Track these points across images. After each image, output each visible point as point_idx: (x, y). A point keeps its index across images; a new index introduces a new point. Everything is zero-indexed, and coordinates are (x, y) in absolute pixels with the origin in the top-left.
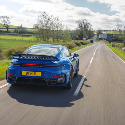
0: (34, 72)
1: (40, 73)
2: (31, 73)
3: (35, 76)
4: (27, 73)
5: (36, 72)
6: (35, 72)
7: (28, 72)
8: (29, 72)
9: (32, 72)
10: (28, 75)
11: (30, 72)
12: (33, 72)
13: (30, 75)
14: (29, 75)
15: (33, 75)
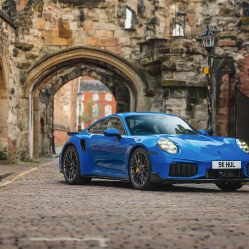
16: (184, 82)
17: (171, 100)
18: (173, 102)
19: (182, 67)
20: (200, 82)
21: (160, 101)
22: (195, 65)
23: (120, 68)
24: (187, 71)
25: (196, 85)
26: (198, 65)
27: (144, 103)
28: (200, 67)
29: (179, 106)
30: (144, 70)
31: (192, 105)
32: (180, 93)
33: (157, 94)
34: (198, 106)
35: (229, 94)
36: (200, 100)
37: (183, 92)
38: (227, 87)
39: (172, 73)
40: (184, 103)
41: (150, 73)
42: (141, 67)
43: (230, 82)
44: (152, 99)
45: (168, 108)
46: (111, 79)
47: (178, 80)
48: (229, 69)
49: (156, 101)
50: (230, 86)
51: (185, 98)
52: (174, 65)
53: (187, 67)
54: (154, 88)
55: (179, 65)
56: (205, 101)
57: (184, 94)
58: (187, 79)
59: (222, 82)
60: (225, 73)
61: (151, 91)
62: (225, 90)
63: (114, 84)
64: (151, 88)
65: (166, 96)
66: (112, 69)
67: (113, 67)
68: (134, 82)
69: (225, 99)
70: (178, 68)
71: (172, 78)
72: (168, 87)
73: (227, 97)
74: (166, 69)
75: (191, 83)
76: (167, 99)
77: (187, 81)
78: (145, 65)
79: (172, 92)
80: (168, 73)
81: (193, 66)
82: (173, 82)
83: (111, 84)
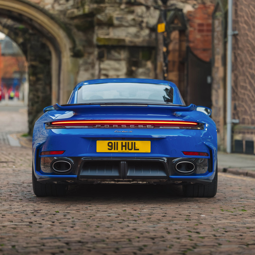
0: (130, 142)
1: (148, 143)
2: (124, 144)
3: (133, 151)
4: (110, 144)
5: (136, 142)
6: (133, 142)
7: (113, 142)
8: (116, 141)
9: (124, 142)
10: (113, 151)
11: (120, 142)
12: (127, 142)
13: (120, 150)
14: (116, 151)
15: (127, 151)
16: (123, 40)
17: (107, 62)
18: (109, 65)
19: (121, 21)
20: (143, 41)
21: (90, 64)
22: (137, 18)
23: (39, 21)
24: (127, 27)
25: (138, 44)
26: (140, 19)
27: (70, 66)
28: (142, 22)
29: (117, 70)
30: (70, 24)
31: (134, 68)
32: (119, 53)
33: (86, 55)
34: (141, 70)
35: (180, 56)
36: (143, 62)
37: (122, 52)
38: (177, 47)
39: (108, 28)
40: (123, 67)
41: (79, 28)
42: (67, 20)
43: (180, 41)
44: (81, 61)
45: (103, 72)
46: (20, 33)
47: (116, 37)
48: (180, 25)
49: (86, 63)
50: (180, 46)
51: (124, 60)
52: (111, 19)
53: (127, 22)
54: (84, 46)
55: (117, 19)
56: (149, 64)
57: (124, 55)
58: (126, 36)
59: (171, 41)
60: (174, 29)
61: (79, 51)
62: (174, 50)
63: (25, 40)
64: (79, 47)
65: (101, 58)
66: (29, 22)
67: (31, 20)
68: (58, 39)
69: (174, 62)
70: (116, 22)
71: (108, 34)
72: (104, 46)
73: (177, 59)
74: (101, 24)
75: (131, 42)
76: (103, 61)
77: (128, 39)
78: (73, 18)
79: (109, 52)
80: (102, 28)
81: (134, 20)
82: (109, 40)
83: (21, 40)
